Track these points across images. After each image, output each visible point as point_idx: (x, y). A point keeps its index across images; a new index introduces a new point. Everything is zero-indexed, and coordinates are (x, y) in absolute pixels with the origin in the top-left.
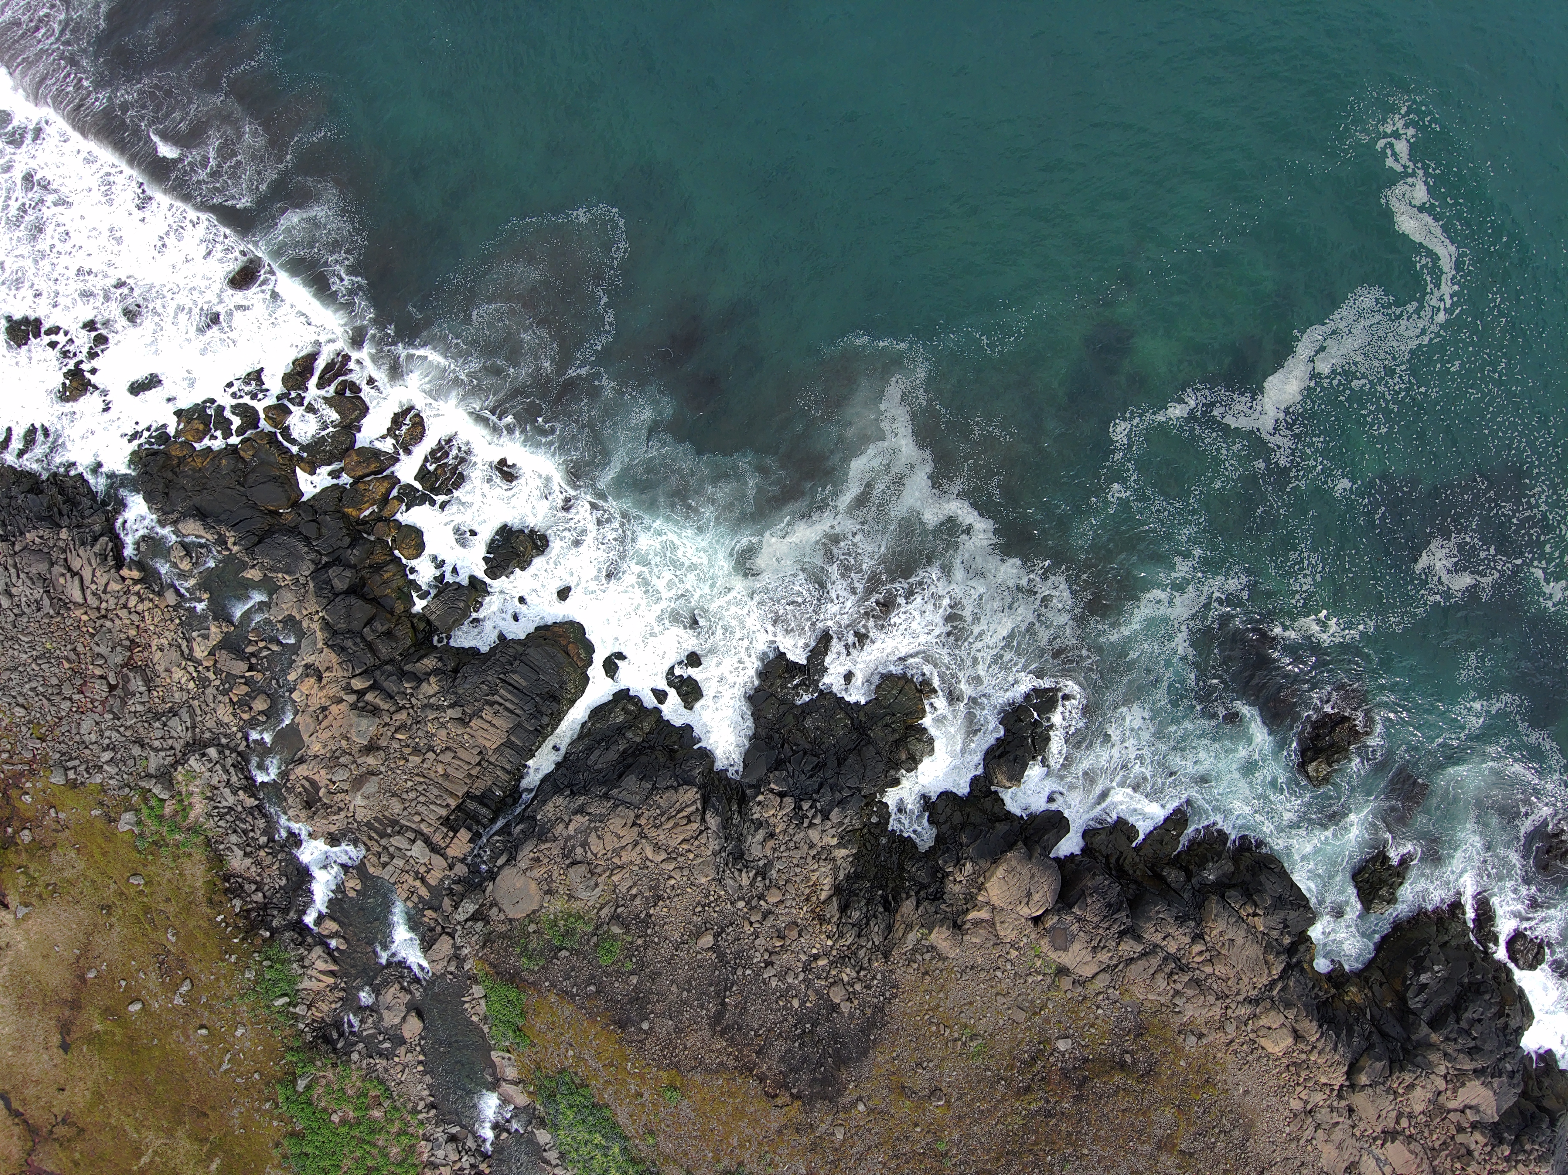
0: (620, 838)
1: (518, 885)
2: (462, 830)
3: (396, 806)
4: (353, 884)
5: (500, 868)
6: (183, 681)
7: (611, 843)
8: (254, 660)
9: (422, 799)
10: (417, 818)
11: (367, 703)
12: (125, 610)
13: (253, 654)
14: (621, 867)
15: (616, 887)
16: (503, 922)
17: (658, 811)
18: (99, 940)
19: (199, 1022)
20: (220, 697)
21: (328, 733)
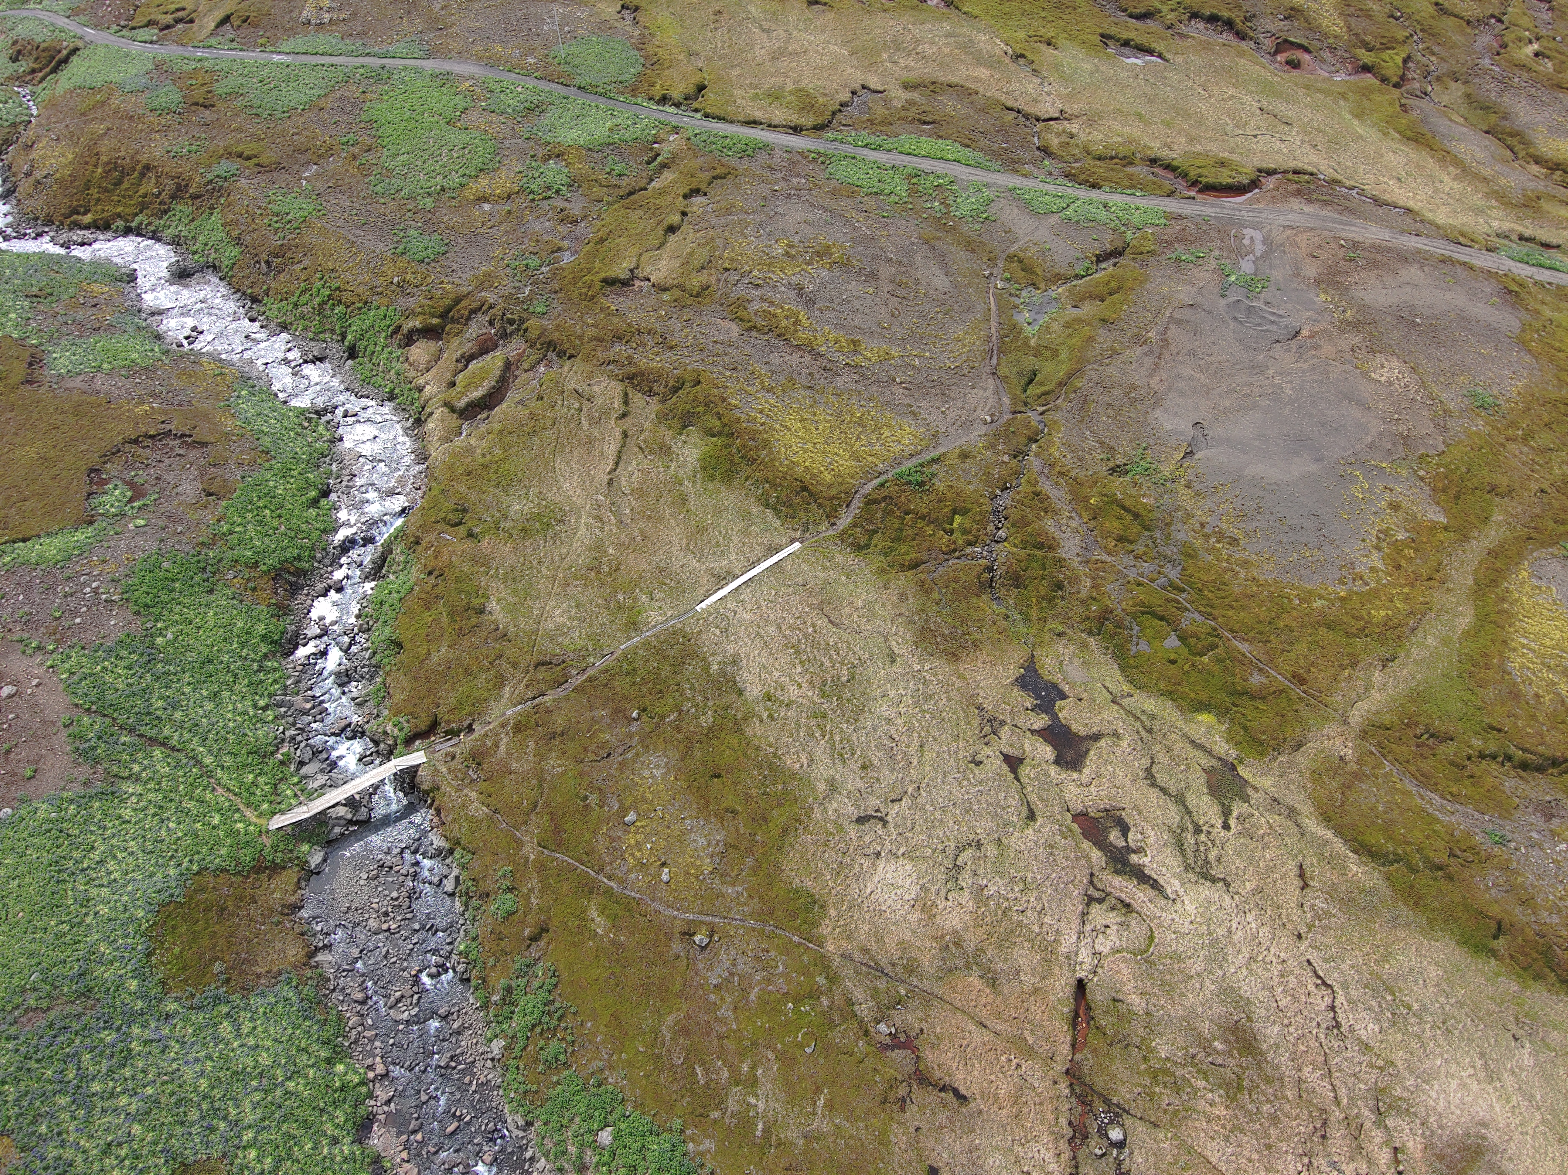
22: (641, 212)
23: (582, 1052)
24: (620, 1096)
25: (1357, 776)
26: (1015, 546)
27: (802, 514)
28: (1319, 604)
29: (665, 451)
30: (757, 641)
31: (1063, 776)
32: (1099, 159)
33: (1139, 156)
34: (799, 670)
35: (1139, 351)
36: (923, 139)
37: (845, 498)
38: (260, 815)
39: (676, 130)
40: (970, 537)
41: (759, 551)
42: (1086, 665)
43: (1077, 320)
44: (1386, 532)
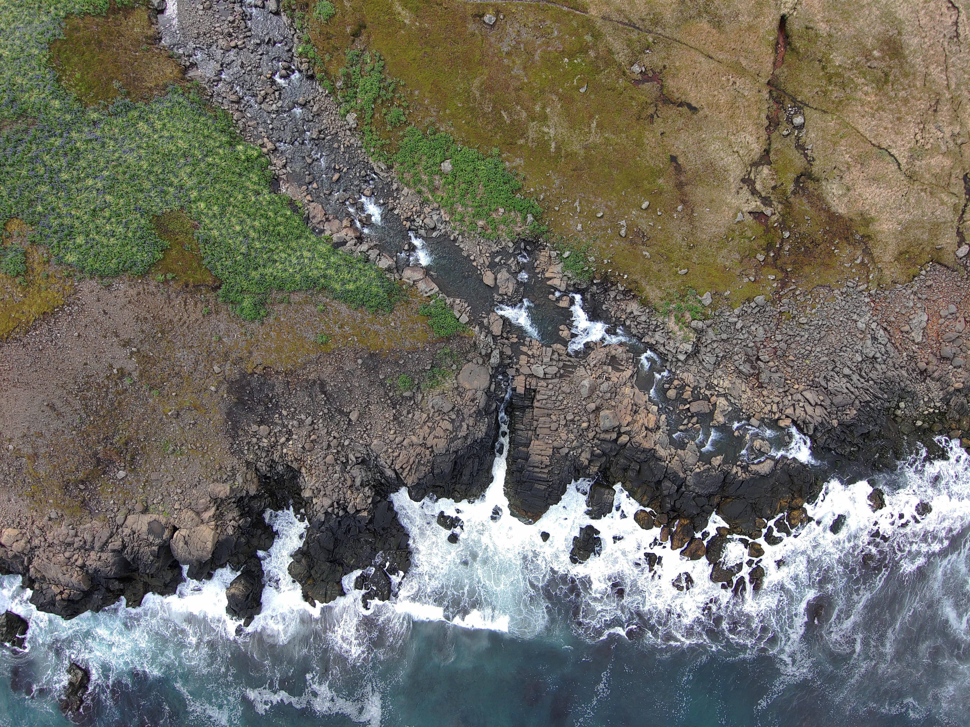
0: (435, 437)
1: (476, 381)
2: (523, 391)
3: (565, 386)
4: (565, 333)
5: (491, 382)
6: (721, 382)
7: (439, 432)
8: (689, 414)
9: (554, 398)
10: (550, 387)
11: (614, 432)
12: (776, 401)
13: (692, 416)
14: (425, 423)
15: (422, 411)
16: (472, 358)
17: (422, 462)
18: (687, 228)
19: (605, 217)
20: (696, 384)
21: (625, 402)
23: (416, 113)
24: (452, 138)
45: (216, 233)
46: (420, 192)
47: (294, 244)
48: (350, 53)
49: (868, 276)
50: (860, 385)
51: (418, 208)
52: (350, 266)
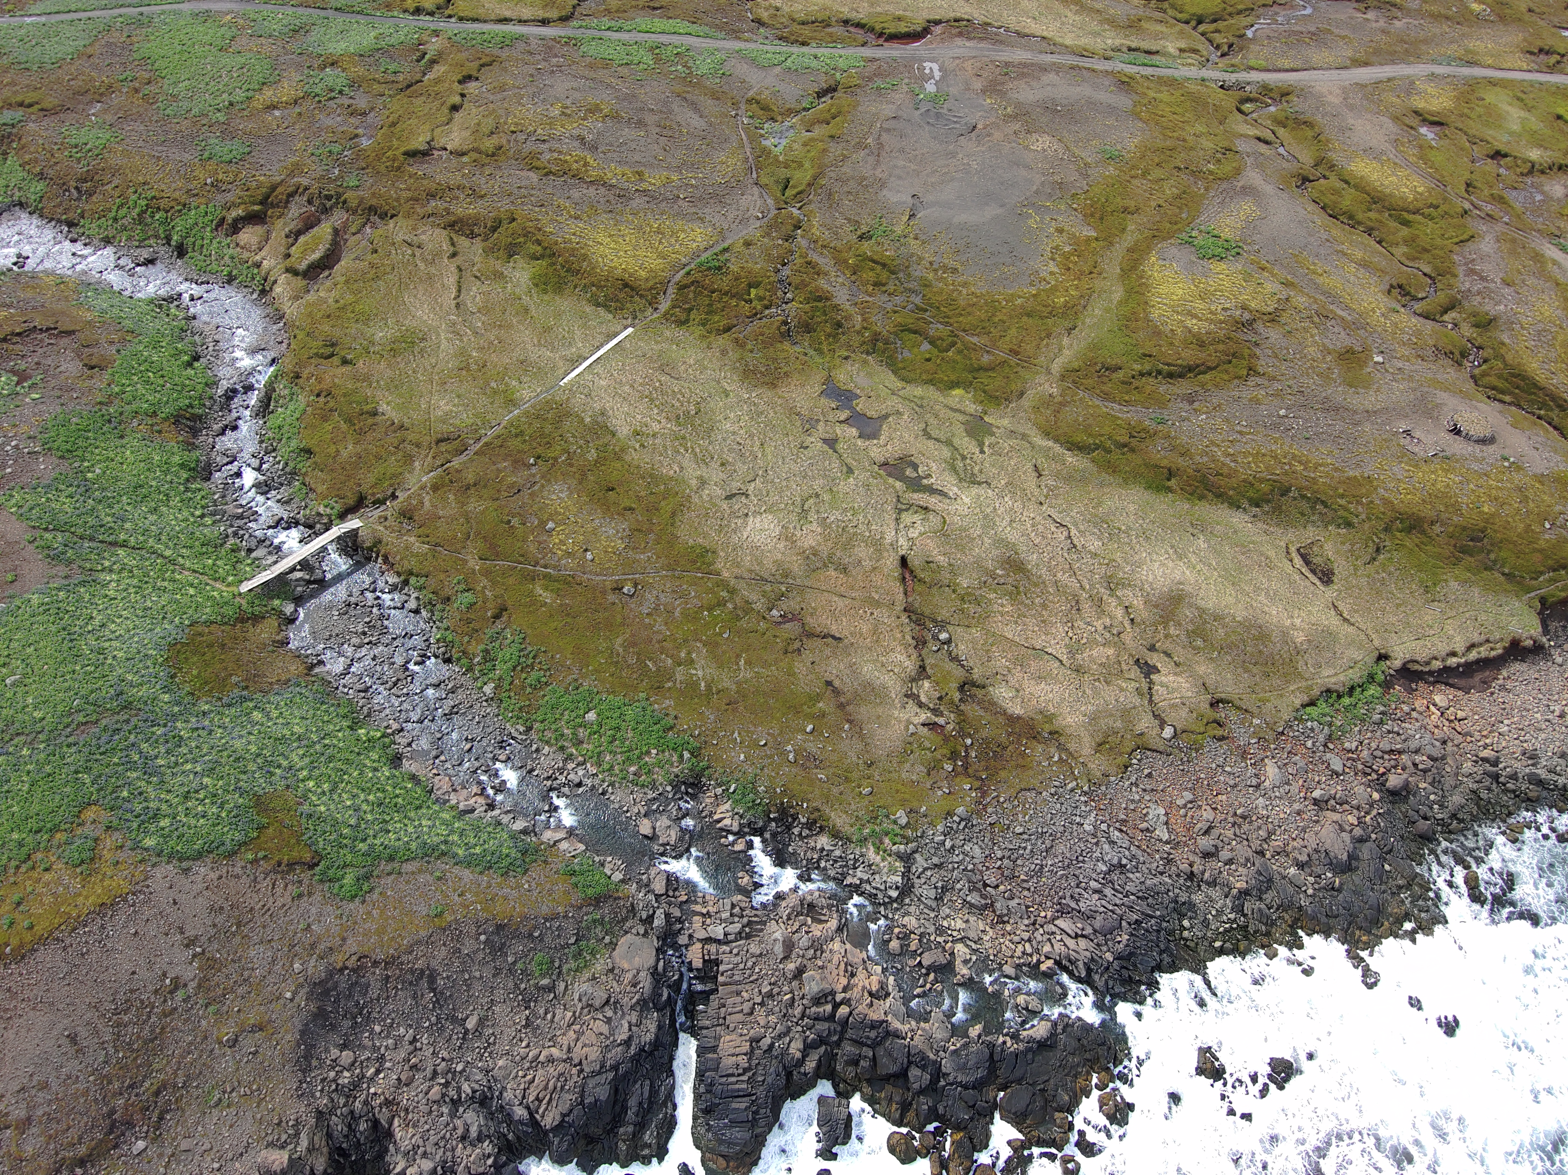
0: (585, 1045)
1: (637, 959)
2: (700, 965)
3: (754, 949)
4: (745, 881)
5: (658, 960)
6: (953, 922)
7: (589, 1037)
8: (924, 971)
9: (742, 966)
10: (735, 951)
11: (827, 1002)
12: (1026, 938)
13: (928, 974)
14: (570, 1024)
15: (565, 1009)
16: (631, 928)
17: (567, 1087)
19: (769, 745)
20: (922, 930)
21: (835, 961)
22: (423, 98)
23: (558, 673)
24: (595, 690)
25: (1062, 404)
26: (801, 303)
27: (628, 305)
28: (1019, 301)
29: (499, 276)
30: (617, 398)
31: (867, 443)
32: (803, 24)
33: (834, 19)
34: (656, 411)
35: (862, 153)
36: (655, 20)
37: (660, 287)
38: (229, 585)
39: (436, 33)
40: (766, 302)
41: (600, 338)
42: (870, 375)
43: (812, 140)
44: (1057, 248)
45: (323, 808)
46: (562, 748)
47: (412, 814)
48: (490, 632)
49: (1073, 773)
50: (1118, 902)
51: (561, 765)
52: (477, 830)
